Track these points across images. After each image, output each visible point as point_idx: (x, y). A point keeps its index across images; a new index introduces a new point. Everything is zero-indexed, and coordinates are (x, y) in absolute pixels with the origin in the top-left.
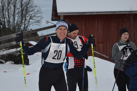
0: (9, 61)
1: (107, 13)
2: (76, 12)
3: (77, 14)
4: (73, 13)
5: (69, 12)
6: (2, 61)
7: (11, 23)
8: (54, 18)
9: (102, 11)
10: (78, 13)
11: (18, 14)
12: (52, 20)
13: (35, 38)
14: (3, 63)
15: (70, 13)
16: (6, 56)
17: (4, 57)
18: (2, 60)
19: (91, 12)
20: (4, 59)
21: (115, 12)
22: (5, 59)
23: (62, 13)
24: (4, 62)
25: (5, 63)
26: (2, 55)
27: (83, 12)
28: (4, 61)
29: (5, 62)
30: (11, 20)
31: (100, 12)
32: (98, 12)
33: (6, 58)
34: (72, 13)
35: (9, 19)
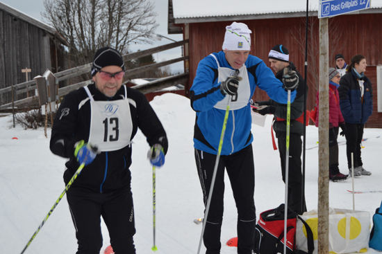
1: (276, 17)
2: (211, 16)
3: (215, 20)
4: (206, 18)
5: (198, 16)
7: (86, 39)
8: (173, 28)
9: (265, 13)
10: (216, 17)
11: (101, 19)
12: (170, 32)
13: (131, 72)
15: (200, 18)
19: (243, 14)
21: (292, 13)
23: (184, 18)
27: (227, 15)
30: (87, 34)
31: (260, 15)
32: (257, 15)
34: (203, 18)
35: (82, 32)
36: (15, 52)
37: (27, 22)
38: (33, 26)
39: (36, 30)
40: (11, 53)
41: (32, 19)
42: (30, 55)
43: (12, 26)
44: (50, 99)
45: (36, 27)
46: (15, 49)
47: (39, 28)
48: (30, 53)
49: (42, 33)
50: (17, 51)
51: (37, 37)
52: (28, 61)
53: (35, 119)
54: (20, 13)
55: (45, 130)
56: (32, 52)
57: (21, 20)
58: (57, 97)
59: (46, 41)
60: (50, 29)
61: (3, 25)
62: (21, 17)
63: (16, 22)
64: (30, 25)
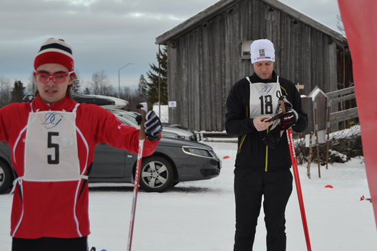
0: (357, 157)
6: (341, 155)
14: (343, 162)
16: (351, 142)
17: (347, 144)
18: (341, 152)
20: (346, 149)
22: (349, 149)
24: (345, 159)
25: (347, 161)
26: (341, 140)
28: (345, 156)
29: (348, 159)
33: (350, 147)
36: (293, 63)
37: (309, 26)
38: (317, 30)
39: (321, 36)
40: (288, 64)
41: (315, 22)
42: (311, 67)
43: (291, 31)
44: (316, 127)
45: (321, 32)
46: (293, 59)
47: (324, 34)
48: (312, 64)
49: (327, 40)
50: (295, 62)
51: (320, 44)
52: (309, 74)
53: (301, 151)
54: (301, 15)
55: (308, 168)
56: (314, 63)
57: (302, 23)
58: (328, 125)
59: (332, 50)
60: (337, 34)
61: (281, 29)
62: (302, 19)
63: (296, 25)
64: (312, 29)
